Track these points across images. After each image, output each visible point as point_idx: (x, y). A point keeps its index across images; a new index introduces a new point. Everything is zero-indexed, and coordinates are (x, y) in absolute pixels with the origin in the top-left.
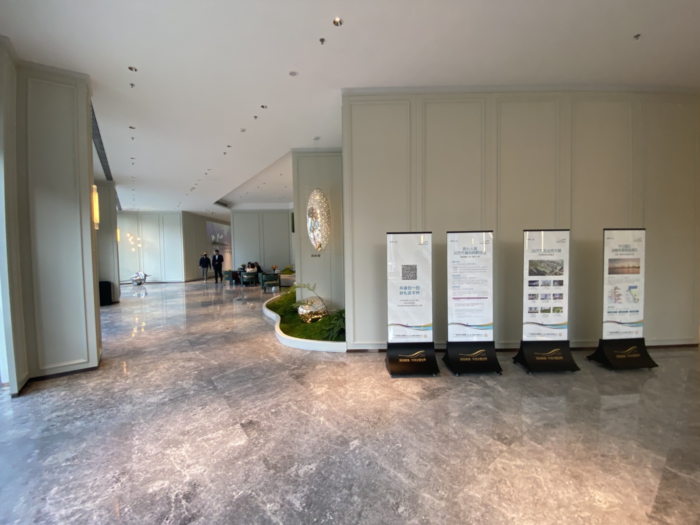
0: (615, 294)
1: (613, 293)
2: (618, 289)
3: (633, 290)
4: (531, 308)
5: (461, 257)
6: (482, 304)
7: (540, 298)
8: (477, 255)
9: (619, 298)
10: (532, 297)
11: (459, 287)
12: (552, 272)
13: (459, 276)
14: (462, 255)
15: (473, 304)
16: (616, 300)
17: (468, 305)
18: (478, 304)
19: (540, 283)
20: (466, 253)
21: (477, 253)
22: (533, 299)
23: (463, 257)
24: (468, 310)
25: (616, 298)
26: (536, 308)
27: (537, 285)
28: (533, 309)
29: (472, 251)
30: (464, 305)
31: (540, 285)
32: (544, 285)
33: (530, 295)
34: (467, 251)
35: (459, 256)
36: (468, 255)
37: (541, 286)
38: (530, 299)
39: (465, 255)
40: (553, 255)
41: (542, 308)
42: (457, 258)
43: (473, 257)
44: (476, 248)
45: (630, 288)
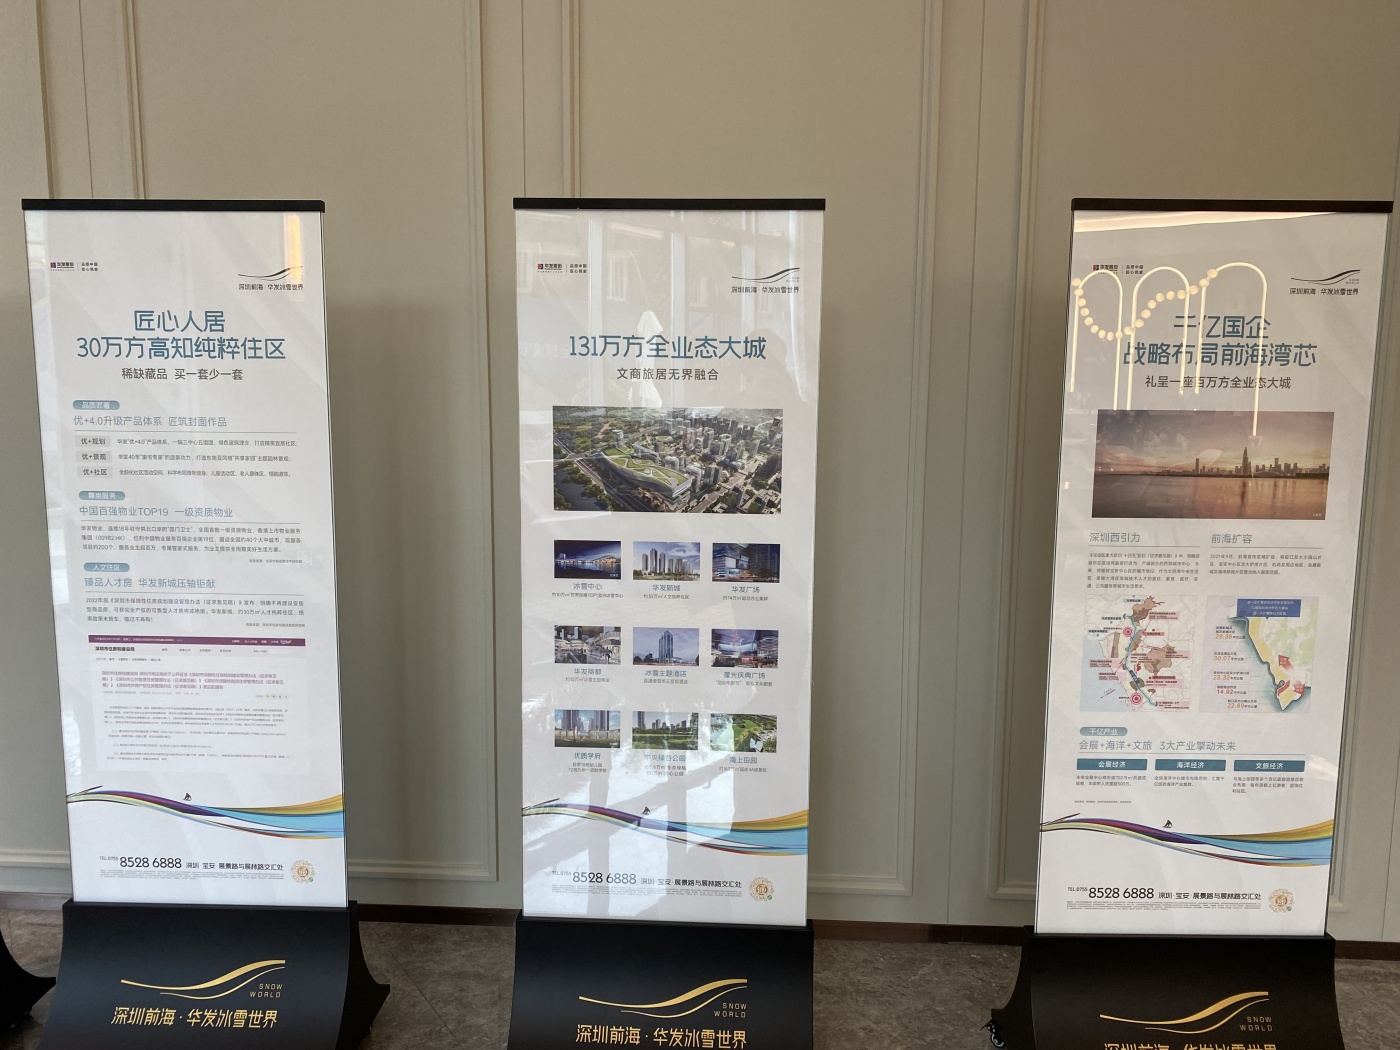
0: (1135, 644)
1: (1125, 641)
2: (1163, 616)
3: (1264, 628)
4: (570, 718)
5: (127, 373)
6: (272, 679)
7: (626, 652)
8: (227, 364)
9: (1163, 672)
10: (578, 645)
11: (124, 567)
12: (707, 488)
13: (120, 495)
14: (134, 362)
15: (217, 681)
16: (1137, 683)
17: (186, 681)
18: (247, 679)
19: (630, 560)
20: (159, 348)
21: (223, 348)
22: (582, 658)
23: (138, 374)
24: (185, 714)
25: (1144, 674)
26: (602, 718)
27: (613, 572)
28: (585, 721)
29: (192, 333)
30: (158, 681)
31: (627, 571)
32: (658, 574)
33: (563, 631)
34: (160, 333)
35: (112, 364)
36: (171, 364)
37: (637, 575)
38: (564, 658)
39: (146, 363)
40: (714, 374)
41: (641, 715)
42: (103, 377)
43: (202, 374)
44: (215, 319)
45: (1247, 609)
